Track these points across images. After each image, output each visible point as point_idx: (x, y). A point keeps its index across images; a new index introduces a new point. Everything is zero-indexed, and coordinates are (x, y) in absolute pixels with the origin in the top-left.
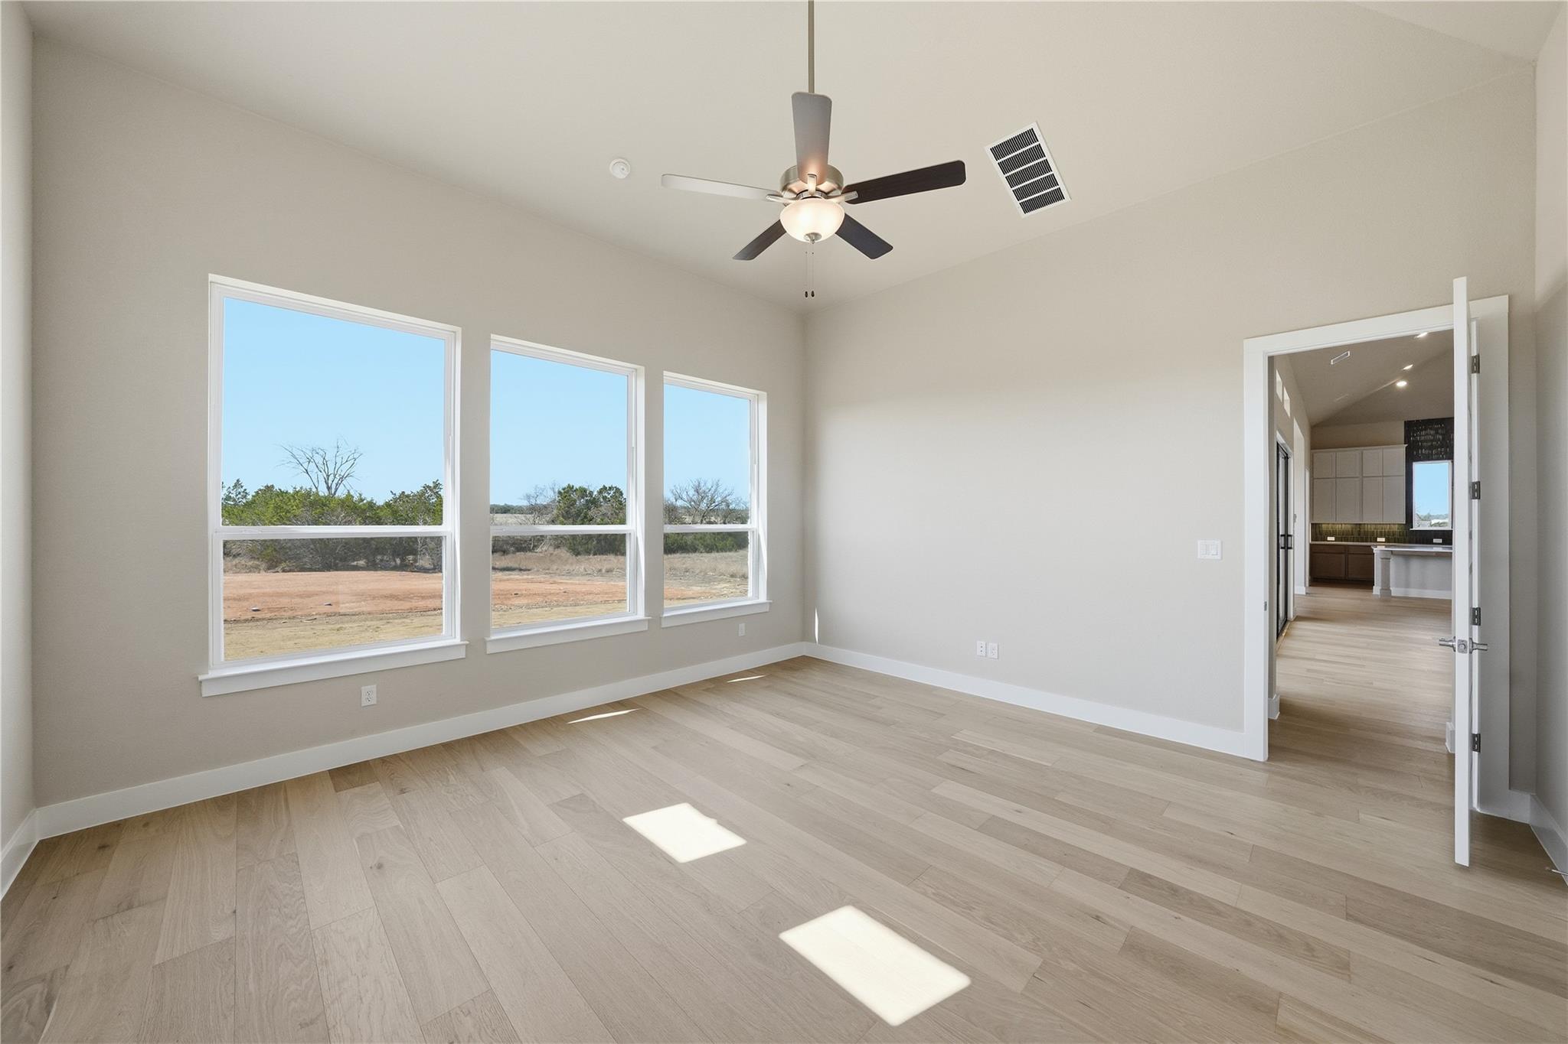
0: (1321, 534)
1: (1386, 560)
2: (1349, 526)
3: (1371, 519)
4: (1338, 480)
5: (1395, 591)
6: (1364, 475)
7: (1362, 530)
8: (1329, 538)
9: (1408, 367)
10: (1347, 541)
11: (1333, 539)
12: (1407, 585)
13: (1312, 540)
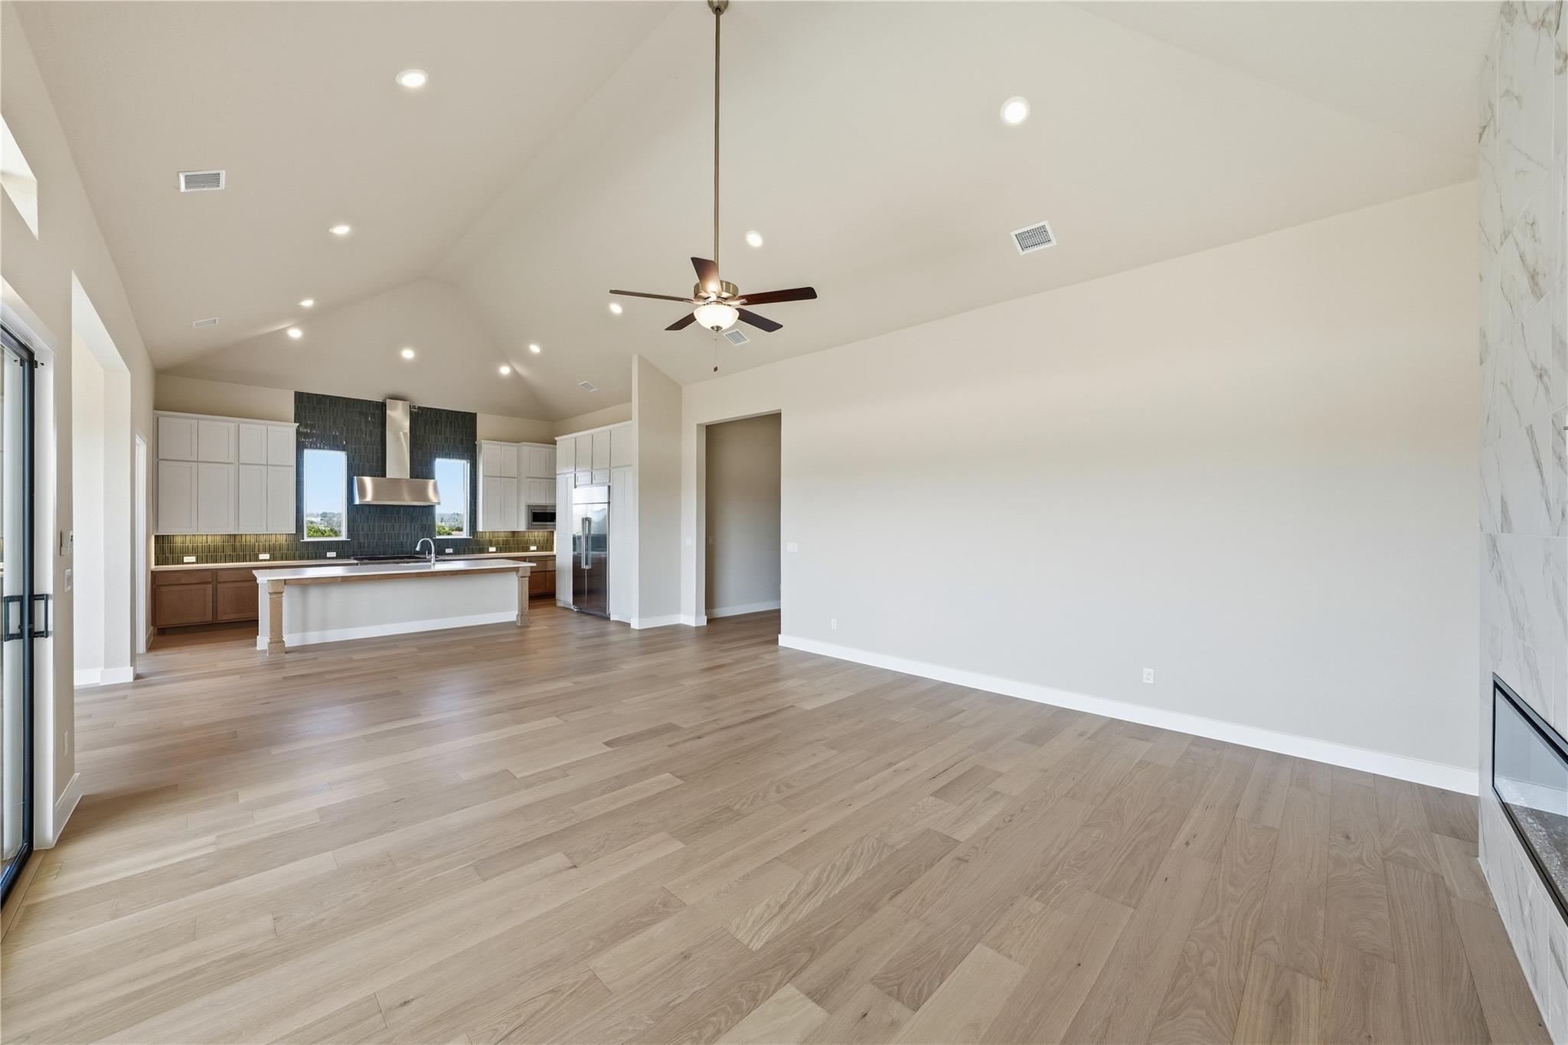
0: (172, 551)
1: (276, 595)
2: (218, 538)
3: (250, 527)
4: (199, 464)
5: (290, 640)
6: (241, 462)
7: (237, 544)
8: (186, 559)
9: (308, 303)
10: (216, 562)
11: (193, 559)
12: (305, 628)
13: (157, 564)
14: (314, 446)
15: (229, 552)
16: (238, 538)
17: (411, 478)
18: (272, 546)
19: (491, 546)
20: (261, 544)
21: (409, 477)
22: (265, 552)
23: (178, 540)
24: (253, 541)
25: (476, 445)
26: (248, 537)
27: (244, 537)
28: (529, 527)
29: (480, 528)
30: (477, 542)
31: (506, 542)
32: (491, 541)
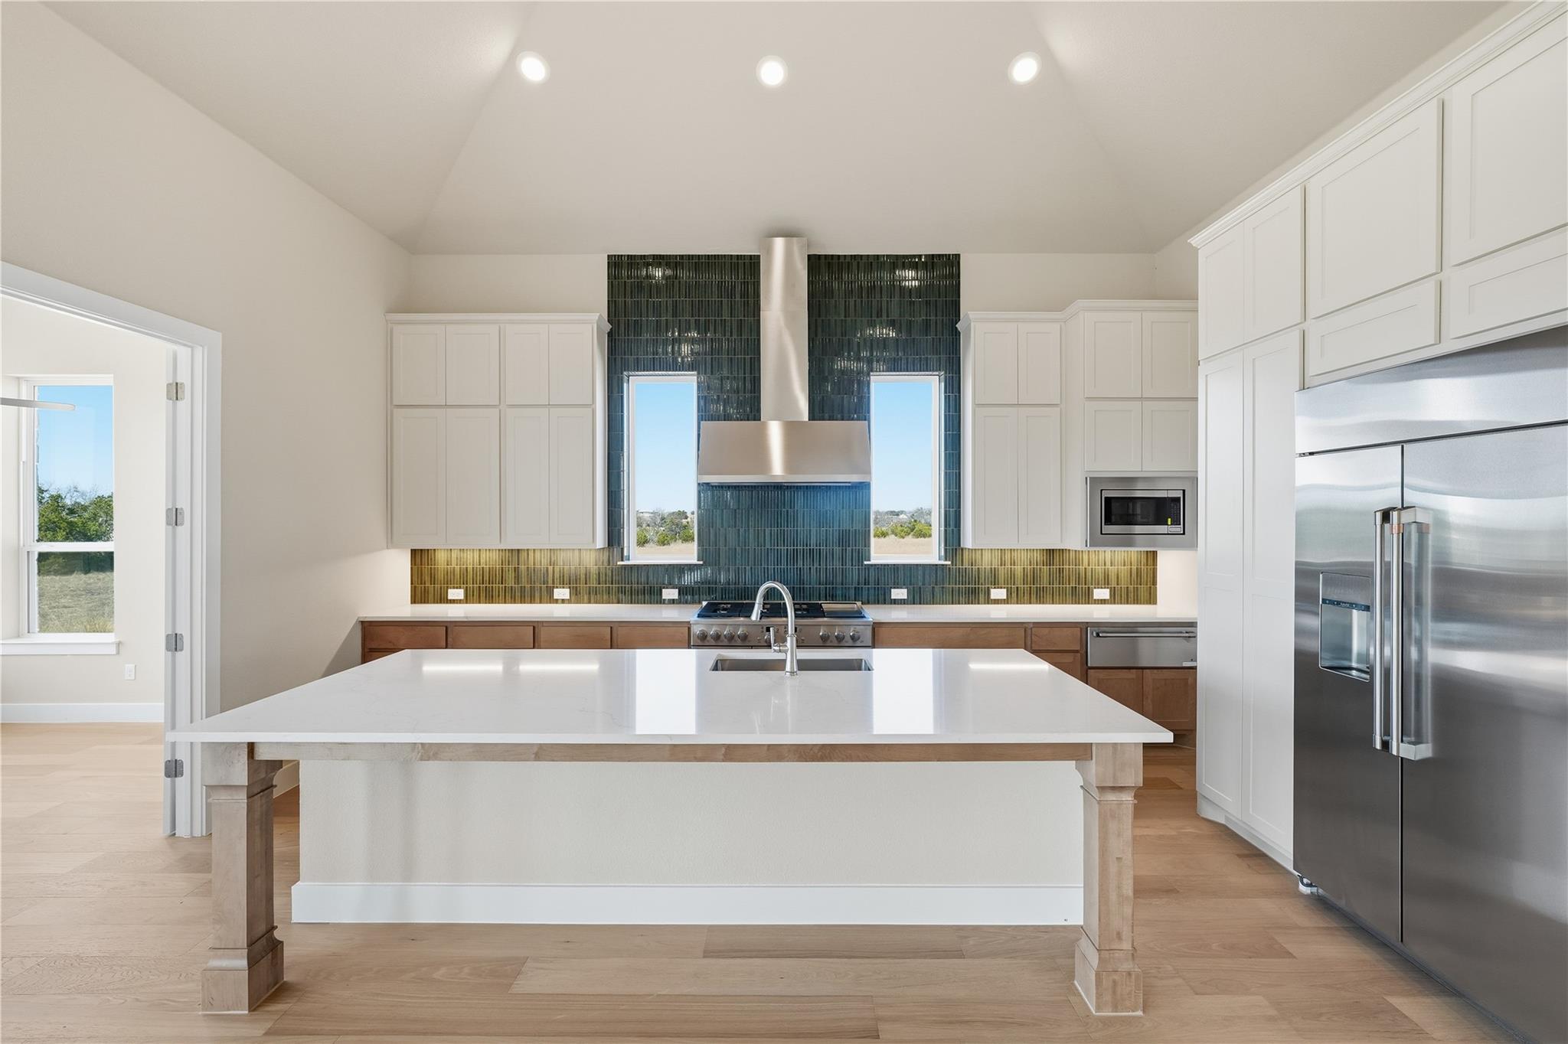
0: (433, 578)
2: (495, 556)
3: (539, 537)
8: (451, 593)
10: (491, 601)
11: (460, 594)
13: (414, 601)
14: (640, 366)
15: (510, 582)
16: (523, 555)
17: (809, 420)
18: (573, 572)
19: (998, 586)
20: (557, 569)
21: (807, 420)
22: (563, 584)
23: (441, 557)
24: (545, 562)
25: (957, 333)
26: (538, 554)
27: (531, 554)
28: (1096, 539)
29: (968, 541)
30: (963, 575)
31: (1033, 577)
32: (994, 573)
